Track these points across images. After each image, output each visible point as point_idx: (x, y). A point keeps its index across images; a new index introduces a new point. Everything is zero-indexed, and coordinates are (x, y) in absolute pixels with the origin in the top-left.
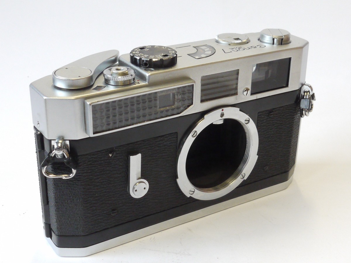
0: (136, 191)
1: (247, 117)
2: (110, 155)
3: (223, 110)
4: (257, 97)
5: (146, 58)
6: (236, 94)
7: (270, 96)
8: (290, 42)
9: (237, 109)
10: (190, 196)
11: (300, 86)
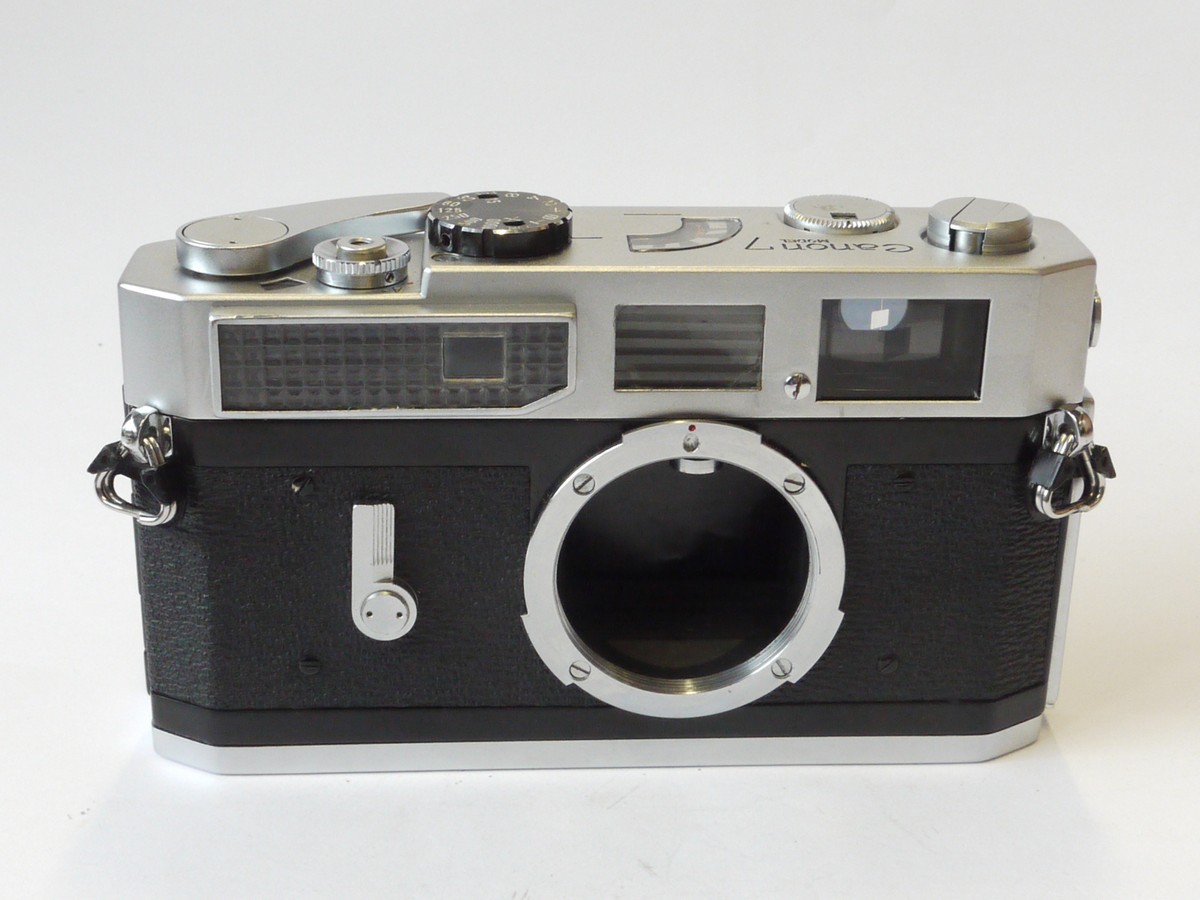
0: (369, 614)
1: (794, 471)
2: (293, 486)
3: (692, 428)
4: (842, 413)
5: (472, 226)
6: (754, 385)
7: (898, 419)
8: (1032, 247)
9: (753, 438)
10: (573, 684)
11: (1047, 407)
